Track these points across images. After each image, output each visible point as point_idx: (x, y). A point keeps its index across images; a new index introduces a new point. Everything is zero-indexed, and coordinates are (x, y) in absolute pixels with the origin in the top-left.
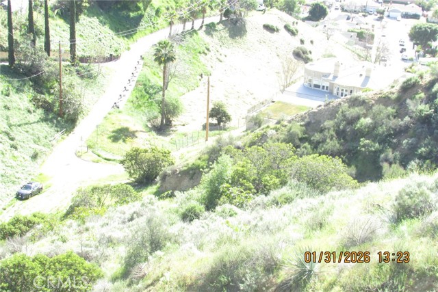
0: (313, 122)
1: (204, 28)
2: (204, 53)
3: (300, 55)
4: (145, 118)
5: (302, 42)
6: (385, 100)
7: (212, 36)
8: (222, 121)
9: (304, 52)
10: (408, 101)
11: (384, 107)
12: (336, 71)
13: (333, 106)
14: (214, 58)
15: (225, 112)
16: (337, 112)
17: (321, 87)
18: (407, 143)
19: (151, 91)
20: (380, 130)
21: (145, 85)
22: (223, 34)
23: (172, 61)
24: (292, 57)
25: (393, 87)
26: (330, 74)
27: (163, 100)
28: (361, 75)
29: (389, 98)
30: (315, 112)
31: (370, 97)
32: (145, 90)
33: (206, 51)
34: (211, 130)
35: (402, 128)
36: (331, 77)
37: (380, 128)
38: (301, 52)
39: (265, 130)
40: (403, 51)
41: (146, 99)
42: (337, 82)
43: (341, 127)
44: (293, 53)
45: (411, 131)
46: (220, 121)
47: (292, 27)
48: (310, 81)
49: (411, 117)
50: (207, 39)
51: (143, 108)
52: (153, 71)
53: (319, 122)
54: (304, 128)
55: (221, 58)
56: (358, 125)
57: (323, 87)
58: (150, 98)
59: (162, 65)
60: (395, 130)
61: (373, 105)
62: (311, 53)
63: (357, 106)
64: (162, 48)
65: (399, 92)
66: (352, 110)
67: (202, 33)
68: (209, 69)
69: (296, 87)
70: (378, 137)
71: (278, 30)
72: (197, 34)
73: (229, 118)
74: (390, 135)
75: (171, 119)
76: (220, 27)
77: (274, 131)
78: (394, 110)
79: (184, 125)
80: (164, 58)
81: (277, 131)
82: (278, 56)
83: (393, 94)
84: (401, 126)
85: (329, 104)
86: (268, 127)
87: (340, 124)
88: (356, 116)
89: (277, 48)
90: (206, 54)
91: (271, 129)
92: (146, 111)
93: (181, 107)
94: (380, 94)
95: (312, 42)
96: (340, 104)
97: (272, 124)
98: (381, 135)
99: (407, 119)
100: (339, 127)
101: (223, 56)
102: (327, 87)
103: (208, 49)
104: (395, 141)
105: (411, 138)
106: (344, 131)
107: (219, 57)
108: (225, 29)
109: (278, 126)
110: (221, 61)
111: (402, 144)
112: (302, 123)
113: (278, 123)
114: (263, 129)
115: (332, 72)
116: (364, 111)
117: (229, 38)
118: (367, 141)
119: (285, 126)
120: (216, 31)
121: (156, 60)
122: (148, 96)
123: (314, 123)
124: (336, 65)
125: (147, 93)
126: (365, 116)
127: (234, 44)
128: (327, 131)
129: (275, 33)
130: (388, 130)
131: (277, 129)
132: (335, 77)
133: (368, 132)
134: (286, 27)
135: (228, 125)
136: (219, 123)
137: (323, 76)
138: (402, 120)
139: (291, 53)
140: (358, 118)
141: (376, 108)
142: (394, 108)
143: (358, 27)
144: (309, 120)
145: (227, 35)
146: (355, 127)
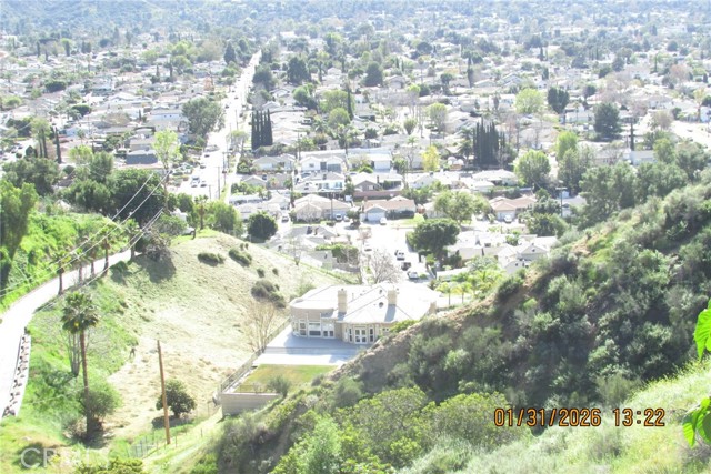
0: (371, 371)
1: (110, 273)
2: (119, 311)
3: (264, 293)
4: (58, 425)
5: (261, 273)
6: (477, 319)
7: (125, 284)
8: (183, 411)
9: (270, 288)
10: (518, 313)
11: (480, 329)
12: (342, 304)
13: (398, 343)
14: (136, 316)
15: (184, 395)
16: (409, 350)
17: (322, 333)
18: (533, 375)
19: (56, 381)
20: (483, 364)
21: (44, 373)
22: (140, 278)
23: (94, 324)
24: (253, 299)
25: (483, 298)
26: (333, 310)
27: (86, 390)
28: (381, 304)
29: (482, 315)
30: (371, 357)
31: (453, 318)
32: (47, 380)
33: (122, 308)
34: (172, 426)
35: (517, 355)
36: (335, 315)
37: (482, 362)
38: (264, 290)
39: (298, 398)
40: (406, 267)
41: (51, 395)
42: (347, 319)
43: (421, 370)
44: (252, 293)
45: (532, 357)
46: (177, 410)
47: (241, 253)
48: (303, 326)
49: (527, 336)
50: (117, 288)
51: (51, 410)
52: (49, 349)
53: (381, 371)
54: (362, 383)
55: (146, 315)
56: (448, 363)
57: (326, 332)
58: (57, 392)
59: (77, 335)
60: (506, 359)
61: (460, 329)
62: (278, 287)
63: (439, 335)
64: (74, 305)
65: (495, 304)
66: (429, 343)
67: (108, 282)
68: (133, 334)
69: (281, 340)
70: (484, 375)
71: (221, 261)
72: (101, 283)
73: (192, 404)
74: (501, 368)
75: (100, 420)
76: (133, 268)
77: (315, 397)
78: (499, 331)
79: (122, 427)
80: (77, 321)
81: (318, 396)
82: (230, 300)
83: (487, 307)
84: (514, 352)
85: (390, 339)
86: (302, 392)
87: (418, 367)
88: (440, 350)
89: (226, 288)
90: (122, 313)
91: (308, 394)
92: (57, 414)
93: (115, 396)
94: (468, 311)
95: (275, 271)
96: (408, 337)
97: (308, 387)
98: (487, 371)
99: (521, 339)
100: (418, 372)
101: (149, 312)
102: (331, 332)
103: (124, 305)
104: (512, 375)
105: (536, 365)
106: (426, 376)
107: (143, 314)
108: (141, 269)
109: (319, 387)
110: (147, 320)
111: (524, 378)
112: (356, 377)
113: (317, 382)
114: (295, 397)
115: (335, 306)
116: (450, 341)
117: (150, 282)
118: (470, 383)
119: (330, 386)
120: (129, 274)
121: (65, 327)
122: (53, 390)
123: (375, 373)
124: (339, 296)
125: (51, 385)
126: (455, 347)
127: (161, 290)
128: (400, 380)
129: (219, 265)
130: (497, 362)
131: (318, 393)
132: (342, 314)
133: (464, 370)
134: (233, 255)
135: (193, 414)
136: (177, 416)
137: (323, 315)
138: (514, 342)
139: (249, 293)
140: (443, 353)
141: (468, 334)
142: (496, 328)
143: (329, 242)
144: (365, 370)
145: (147, 278)
146: (444, 366)
